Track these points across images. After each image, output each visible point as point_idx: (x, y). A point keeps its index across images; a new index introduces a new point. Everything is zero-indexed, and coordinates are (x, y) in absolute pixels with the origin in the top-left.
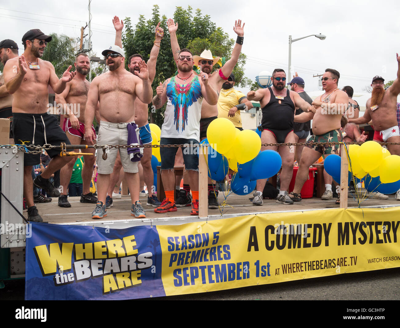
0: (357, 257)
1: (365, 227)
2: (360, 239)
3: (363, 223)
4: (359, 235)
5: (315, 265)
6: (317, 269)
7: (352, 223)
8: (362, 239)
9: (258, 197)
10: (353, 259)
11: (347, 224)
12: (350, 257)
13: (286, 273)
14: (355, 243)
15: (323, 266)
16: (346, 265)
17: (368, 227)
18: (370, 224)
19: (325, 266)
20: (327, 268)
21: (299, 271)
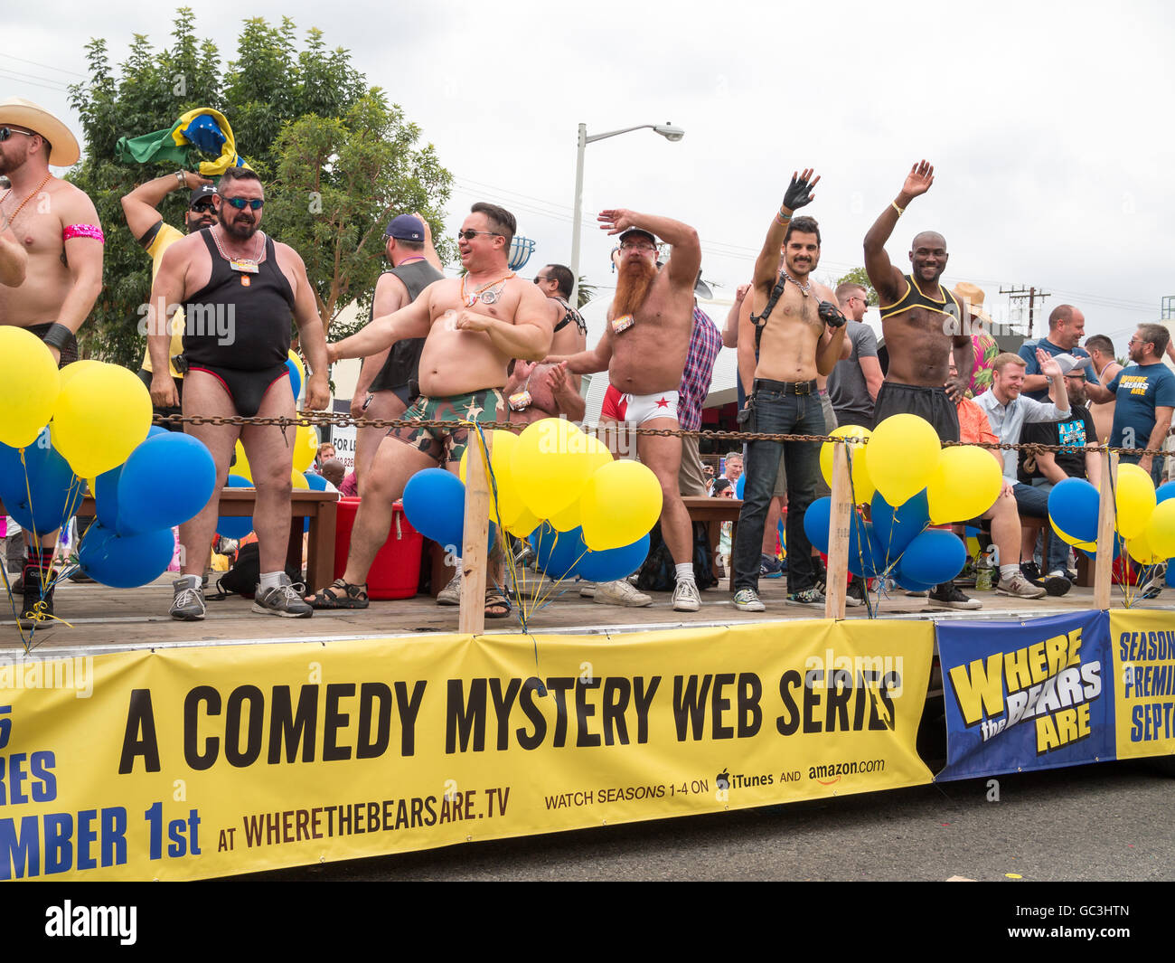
0: (508, 789)
1: (542, 694)
2: (521, 733)
3: (534, 683)
4: (518, 719)
5: (366, 818)
6: (370, 830)
7: (495, 683)
8: (531, 732)
9: (190, 591)
10: (495, 795)
11: (478, 685)
12: (487, 792)
13: (259, 844)
14: (503, 744)
15: (391, 821)
16: (473, 817)
17: (552, 693)
18: (560, 685)
19: (399, 821)
20: (407, 826)
21: (307, 837)
